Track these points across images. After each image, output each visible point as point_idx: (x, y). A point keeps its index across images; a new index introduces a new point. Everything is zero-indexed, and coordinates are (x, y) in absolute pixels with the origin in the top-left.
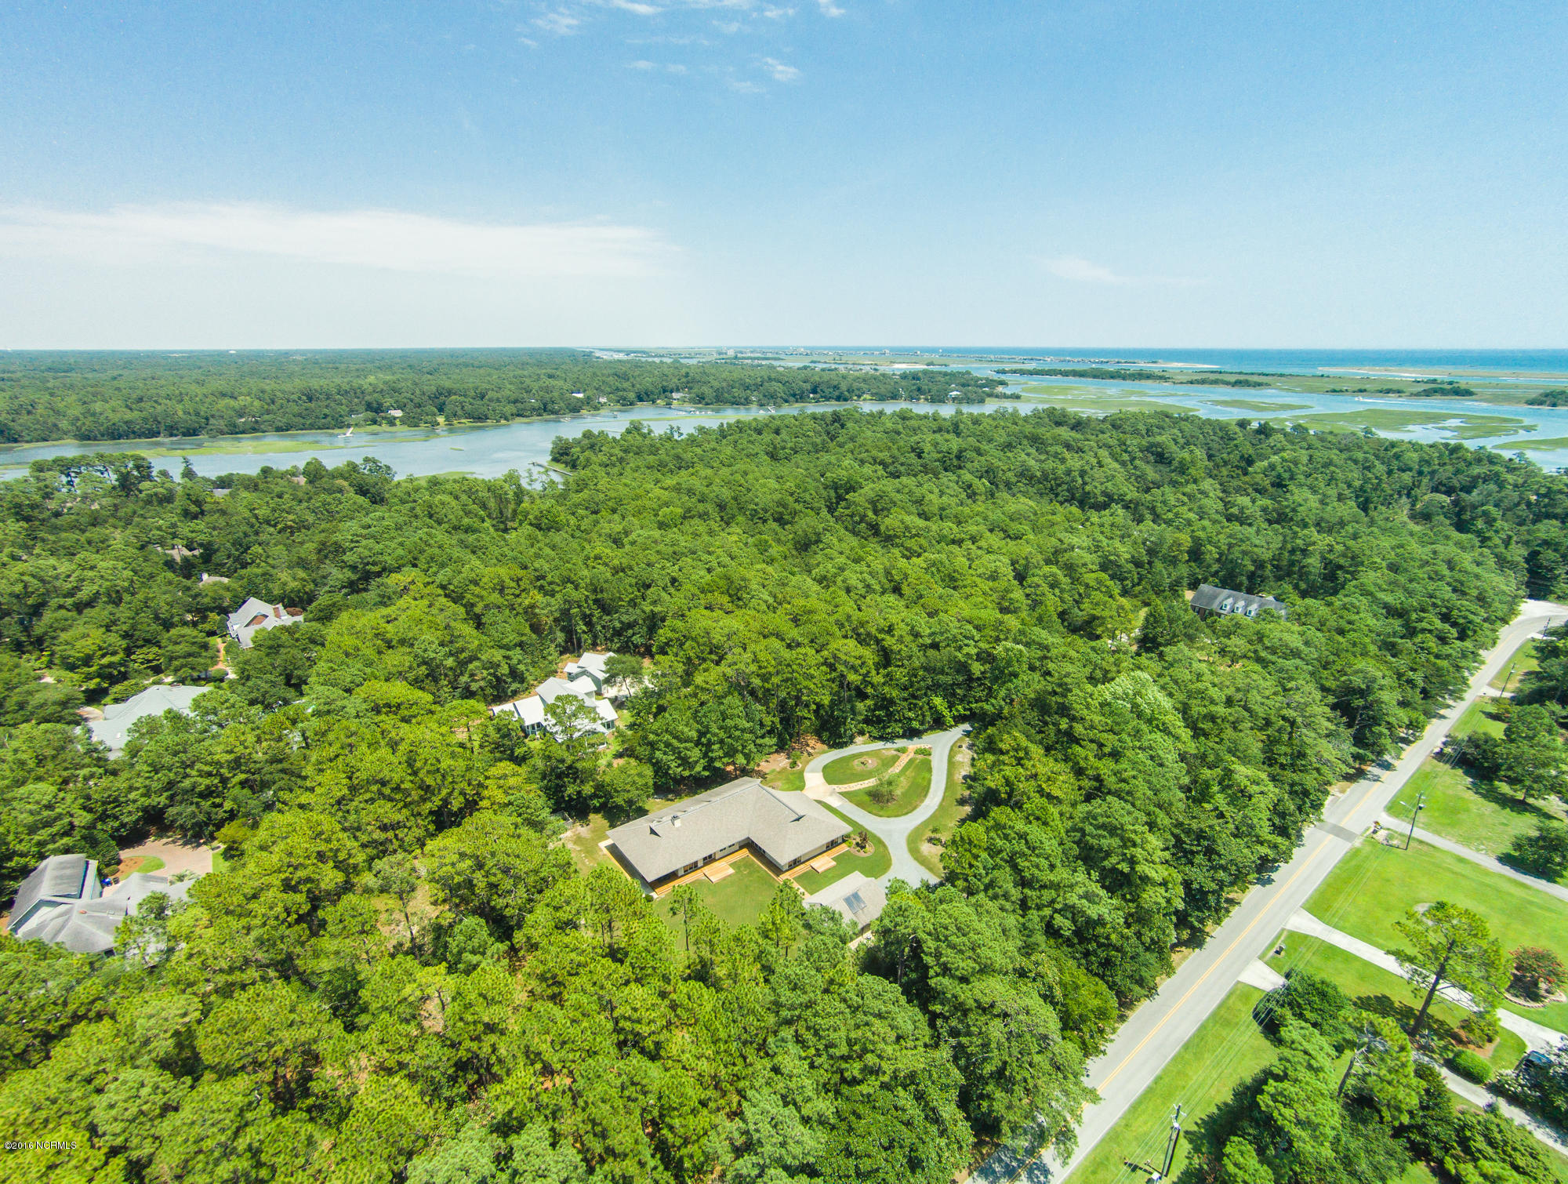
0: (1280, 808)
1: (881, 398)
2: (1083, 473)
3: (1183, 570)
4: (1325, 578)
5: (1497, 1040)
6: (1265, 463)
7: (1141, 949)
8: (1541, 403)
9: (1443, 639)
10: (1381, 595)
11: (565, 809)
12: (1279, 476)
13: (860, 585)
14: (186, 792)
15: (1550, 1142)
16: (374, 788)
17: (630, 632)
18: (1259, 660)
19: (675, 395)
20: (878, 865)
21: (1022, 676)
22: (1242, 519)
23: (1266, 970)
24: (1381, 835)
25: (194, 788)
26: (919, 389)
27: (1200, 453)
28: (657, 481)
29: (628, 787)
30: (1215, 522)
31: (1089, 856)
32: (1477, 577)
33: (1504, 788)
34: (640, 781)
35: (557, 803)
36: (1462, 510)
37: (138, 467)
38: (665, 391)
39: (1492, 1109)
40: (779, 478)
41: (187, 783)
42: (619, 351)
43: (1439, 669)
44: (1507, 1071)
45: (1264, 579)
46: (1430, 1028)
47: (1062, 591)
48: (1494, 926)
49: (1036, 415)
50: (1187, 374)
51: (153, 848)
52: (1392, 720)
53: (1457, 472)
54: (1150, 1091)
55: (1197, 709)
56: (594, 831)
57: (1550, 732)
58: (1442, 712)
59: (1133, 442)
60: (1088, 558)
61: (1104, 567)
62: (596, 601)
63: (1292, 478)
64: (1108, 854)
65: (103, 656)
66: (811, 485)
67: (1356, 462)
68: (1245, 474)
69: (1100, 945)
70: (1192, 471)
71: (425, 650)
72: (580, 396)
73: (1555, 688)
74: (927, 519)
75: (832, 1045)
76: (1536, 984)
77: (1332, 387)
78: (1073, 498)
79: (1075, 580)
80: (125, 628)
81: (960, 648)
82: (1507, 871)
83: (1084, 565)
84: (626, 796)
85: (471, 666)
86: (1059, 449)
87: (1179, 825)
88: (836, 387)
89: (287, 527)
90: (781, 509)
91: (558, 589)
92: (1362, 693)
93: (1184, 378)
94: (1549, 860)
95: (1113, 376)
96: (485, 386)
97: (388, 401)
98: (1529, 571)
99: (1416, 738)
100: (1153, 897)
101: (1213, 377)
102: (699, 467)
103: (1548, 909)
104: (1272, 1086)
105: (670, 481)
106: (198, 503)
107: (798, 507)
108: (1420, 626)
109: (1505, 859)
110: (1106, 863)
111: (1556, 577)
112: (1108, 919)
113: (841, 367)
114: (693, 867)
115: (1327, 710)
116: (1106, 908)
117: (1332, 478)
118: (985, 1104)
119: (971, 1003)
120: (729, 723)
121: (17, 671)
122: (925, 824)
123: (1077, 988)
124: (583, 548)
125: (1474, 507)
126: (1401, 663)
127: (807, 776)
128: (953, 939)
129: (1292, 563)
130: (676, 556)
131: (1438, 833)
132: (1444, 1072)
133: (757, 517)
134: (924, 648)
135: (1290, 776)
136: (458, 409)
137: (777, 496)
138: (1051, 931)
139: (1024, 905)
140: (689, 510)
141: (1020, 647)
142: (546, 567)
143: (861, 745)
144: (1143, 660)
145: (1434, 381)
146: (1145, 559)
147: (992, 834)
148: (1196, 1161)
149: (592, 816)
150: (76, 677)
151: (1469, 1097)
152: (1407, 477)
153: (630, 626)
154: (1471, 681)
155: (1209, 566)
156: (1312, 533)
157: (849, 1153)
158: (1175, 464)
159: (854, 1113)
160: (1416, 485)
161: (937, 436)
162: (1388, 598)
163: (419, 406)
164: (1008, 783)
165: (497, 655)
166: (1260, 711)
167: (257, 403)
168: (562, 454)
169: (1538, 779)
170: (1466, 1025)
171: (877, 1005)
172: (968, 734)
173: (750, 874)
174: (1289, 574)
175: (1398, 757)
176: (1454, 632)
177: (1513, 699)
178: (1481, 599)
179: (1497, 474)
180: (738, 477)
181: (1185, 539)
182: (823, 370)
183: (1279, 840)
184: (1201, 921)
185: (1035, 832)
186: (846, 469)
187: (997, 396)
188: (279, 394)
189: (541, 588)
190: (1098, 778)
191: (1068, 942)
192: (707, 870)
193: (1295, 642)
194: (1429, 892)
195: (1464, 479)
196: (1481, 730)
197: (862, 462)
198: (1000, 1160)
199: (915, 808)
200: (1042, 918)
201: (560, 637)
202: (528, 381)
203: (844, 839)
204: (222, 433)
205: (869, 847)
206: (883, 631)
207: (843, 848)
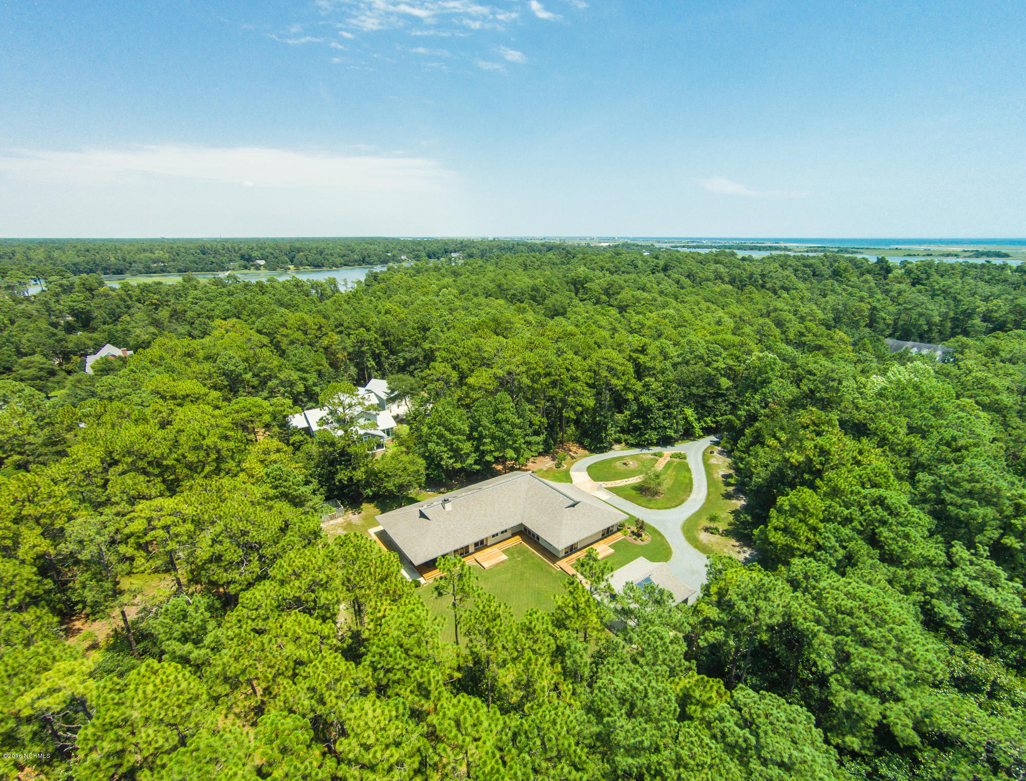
11: (337, 497)
17: (413, 367)
19: (453, 255)
20: (659, 552)
21: (776, 382)
29: (399, 472)
34: (411, 468)
35: (330, 490)
38: (446, 252)
56: (365, 518)
62: (384, 343)
71: (227, 364)
72: (389, 254)
81: (709, 364)
84: (398, 481)
90: (534, 293)
91: (353, 332)
95: (752, 248)
96: (323, 247)
97: (255, 255)
105: (448, 280)
107: (548, 292)
114: (464, 552)
120: (500, 416)
122: (698, 515)
127: (573, 474)
136: (304, 260)
137: (531, 285)
141: (771, 355)
142: (345, 317)
143: (618, 451)
149: (364, 505)
163: (276, 257)
165: (295, 376)
167: (167, 255)
172: (717, 444)
173: (524, 561)
186: (582, 273)
188: (182, 249)
189: (339, 333)
192: (479, 556)
199: (683, 501)
201: (353, 370)
203: (620, 527)
204: (141, 273)
205: (646, 537)
206: (636, 351)
207: (619, 536)
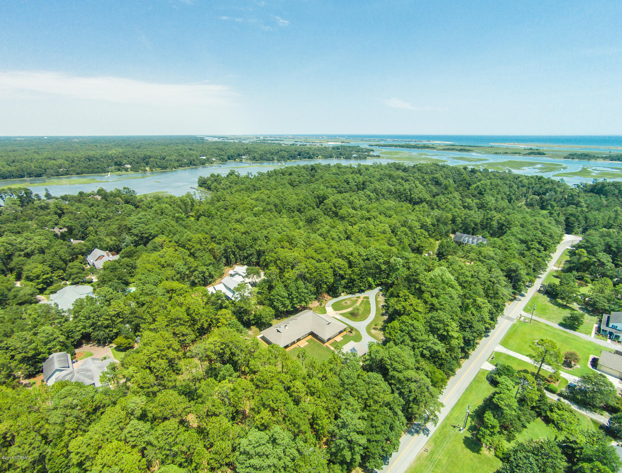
0: (491, 312)
1: (326, 157)
2: (410, 190)
3: (450, 227)
4: (498, 228)
5: (560, 380)
6: (475, 185)
7: (451, 360)
8: (569, 158)
9: (539, 251)
10: (518, 236)
11: (244, 325)
12: (480, 190)
13: (337, 237)
14: (99, 326)
15: (576, 409)
16: (178, 321)
17: (251, 257)
18: (480, 261)
19: (243, 157)
20: (358, 338)
21: (400, 269)
22: (468, 207)
23: (489, 364)
24: (522, 318)
25: (102, 324)
26: (340, 154)
27: (451, 181)
28: (249, 196)
29: (266, 316)
30: (459, 208)
31: (433, 330)
32: (549, 228)
33: (560, 301)
36: (543, 202)
37: (26, 193)
38: (239, 155)
39: (559, 400)
40: (297, 194)
41: (99, 323)
42: (215, 137)
43: (538, 261)
44: (563, 389)
45: (477, 230)
46: (540, 378)
47: (408, 237)
48: (558, 345)
49: (389, 166)
50: (442, 146)
51: (86, 348)
52: (524, 280)
53: (541, 187)
54: (457, 404)
55: (462, 279)
56: (254, 332)
57: (573, 281)
58: (539, 276)
59: (426, 177)
60: (417, 224)
61: (422, 227)
62: (237, 246)
63: (485, 191)
64: (439, 330)
65: (44, 275)
66: (309, 197)
67: (507, 184)
68: (468, 189)
69: (439, 359)
70: (449, 188)
71: (179, 268)
72: (204, 158)
73: (574, 267)
74: (356, 210)
75: (362, 395)
76: (570, 363)
77: (495, 151)
78: (407, 200)
79: (413, 233)
80: (49, 263)
81: (377, 260)
82: (561, 328)
83: (415, 227)
84: (266, 319)
85: (195, 273)
86: (400, 180)
87: (461, 319)
88: (308, 153)
89: (102, 219)
90: (299, 207)
91: (222, 242)
92: (515, 271)
93: (441, 148)
94: (574, 324)
95: (415, 147)
96: (165, 154)
97: (124, 161)
98: (566, 225)
99: (532, 286)
100: (454, 342)
101: (452, 147)
102: (263, 190)
103: (575, 340)
104: (497, 396)
105: (254, 196)
106: (61, 209)
107: (306, 206)
108: (532, 246)
109: (561, 324)
110: (439, 332)
111: (574, 226)
112: (441, 350)
113: (308, 144)
114: (294, 343)
115: (505, 278)
116: (440, 347)
117: (499, 191)
118: (410, 410)
119: (403, 379)
120: (300, 290)
121: (9, 282)
122: (371, 323)
123: (434, 372)
124: (228, 226)
125: (547, 201)
126: (526, 260)
127: (326, 308)
128: (396, 359)
129: (487, 223)
130: (265, 228)
131: (540, 317)
132: (545, 391)
133: (290, 210)
134: (364, 260)
135: (494, 301)
136: (155, 164)
137: (297, 202)
138: (423, 355)
139: (413, 348)
140: (265, 208)
141: (399, 259)
142: (216, 233)
143: (344, 296)
144: (442, 262)
145: (531, 149)
146: (436, 223)
147: (401, 325)
148: (473, 423)
149: (252, 327)
150: (34, 284)
151: (552, 398)
152: (524, 190)
153: (251, 255)
154: (548, 265)
155: (458, 225)
156: (494, 213)
157: (373, 427)
158: (443, 186)
159: (372, 415)
160: (528, 192)
161: (353, 175)
162: (521, 237)
163: (137, 163)
164: (404, 307)
165: (204, 269)
166: (482, 279)
167: (66, 162)
168: (203, 183)
169: (570, 298)
170: (550, 377)
171: (376, 381)
172: (381, 290)
173: (314, 344)
174: (486, 228)
175: (526, 292)
176: (543, 248)
177: (562, 270)
178: (551, 236)
179: (555, 188)
180: (281, 194)
181: (450, 216)
182: (300, 145)
183: (492, 322)
184: (469, 350)
185: (416, 323)
186: (322, 190)
187: (371, 156)
188: (76, 158)
189: (215, 241)
190: (432, 304)
191: (428, 359)
192: (298, 343)
193: (492, 254)
194: (537, 337)
195: (543, 190)
196: (552, 282)
197: (327, 187)
198: (413, 428)
199: (367, 318)
200: (420, 351)
201: (224, 260)
202: (182, 152)
203: (345, 330)
204: (53, 175)
205: (354, 332)
206: (348, 254)
207: (345, 333)
